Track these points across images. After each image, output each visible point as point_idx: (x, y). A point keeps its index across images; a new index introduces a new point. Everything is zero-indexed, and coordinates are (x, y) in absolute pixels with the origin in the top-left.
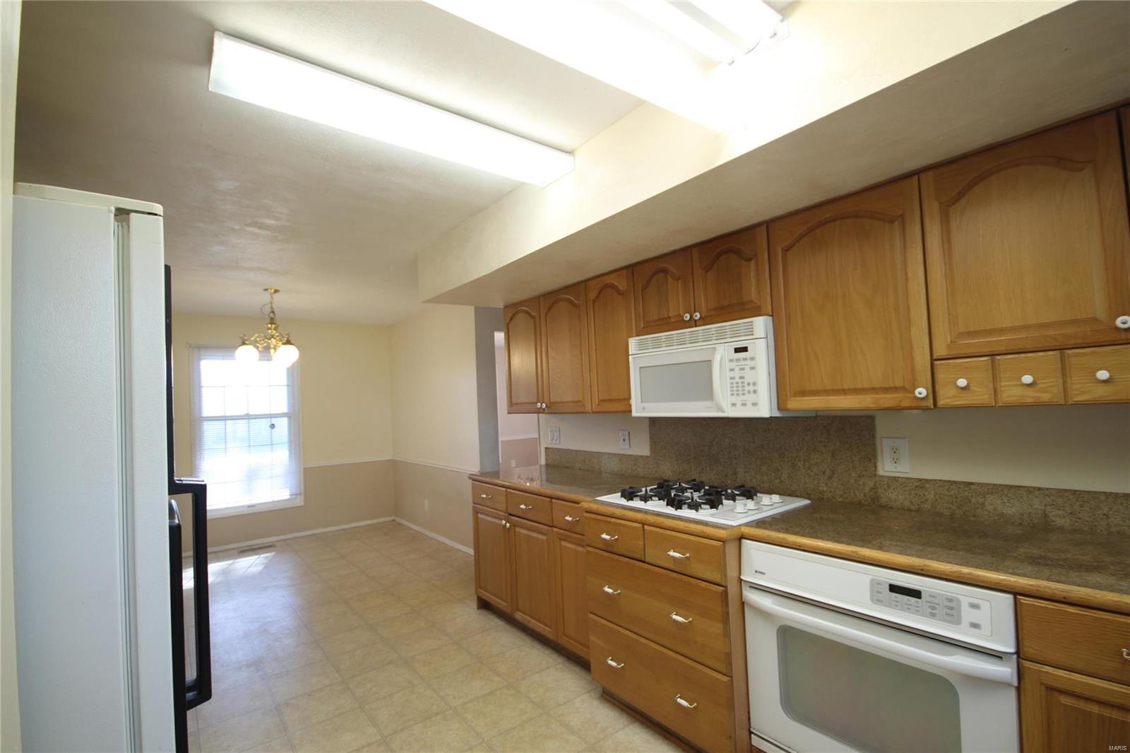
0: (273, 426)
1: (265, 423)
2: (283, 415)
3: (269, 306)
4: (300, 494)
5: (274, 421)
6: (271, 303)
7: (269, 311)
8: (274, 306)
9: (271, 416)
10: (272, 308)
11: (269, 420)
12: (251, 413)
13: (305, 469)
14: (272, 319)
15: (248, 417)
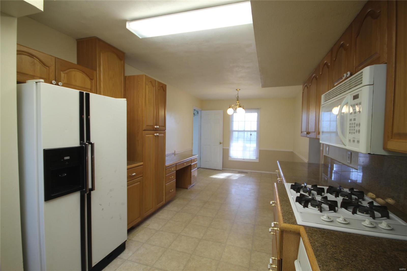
0: (251, 135)
1: (249, 133)
2: (255, 131)
3: (237, 95)
4: (258, 158)
5: (252, 133)
6: (238, 94)
7: (237, 96)
8: (239, 95)
9: (251, 131)
10: (238, 95)
11: (250, 132)
12: (245, 130)
13: (260, 150)
14: (238, 99)
15: (244, 131)
